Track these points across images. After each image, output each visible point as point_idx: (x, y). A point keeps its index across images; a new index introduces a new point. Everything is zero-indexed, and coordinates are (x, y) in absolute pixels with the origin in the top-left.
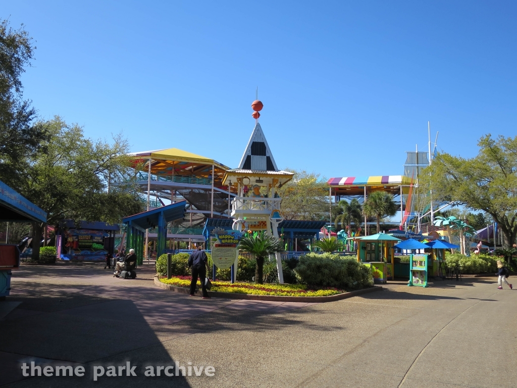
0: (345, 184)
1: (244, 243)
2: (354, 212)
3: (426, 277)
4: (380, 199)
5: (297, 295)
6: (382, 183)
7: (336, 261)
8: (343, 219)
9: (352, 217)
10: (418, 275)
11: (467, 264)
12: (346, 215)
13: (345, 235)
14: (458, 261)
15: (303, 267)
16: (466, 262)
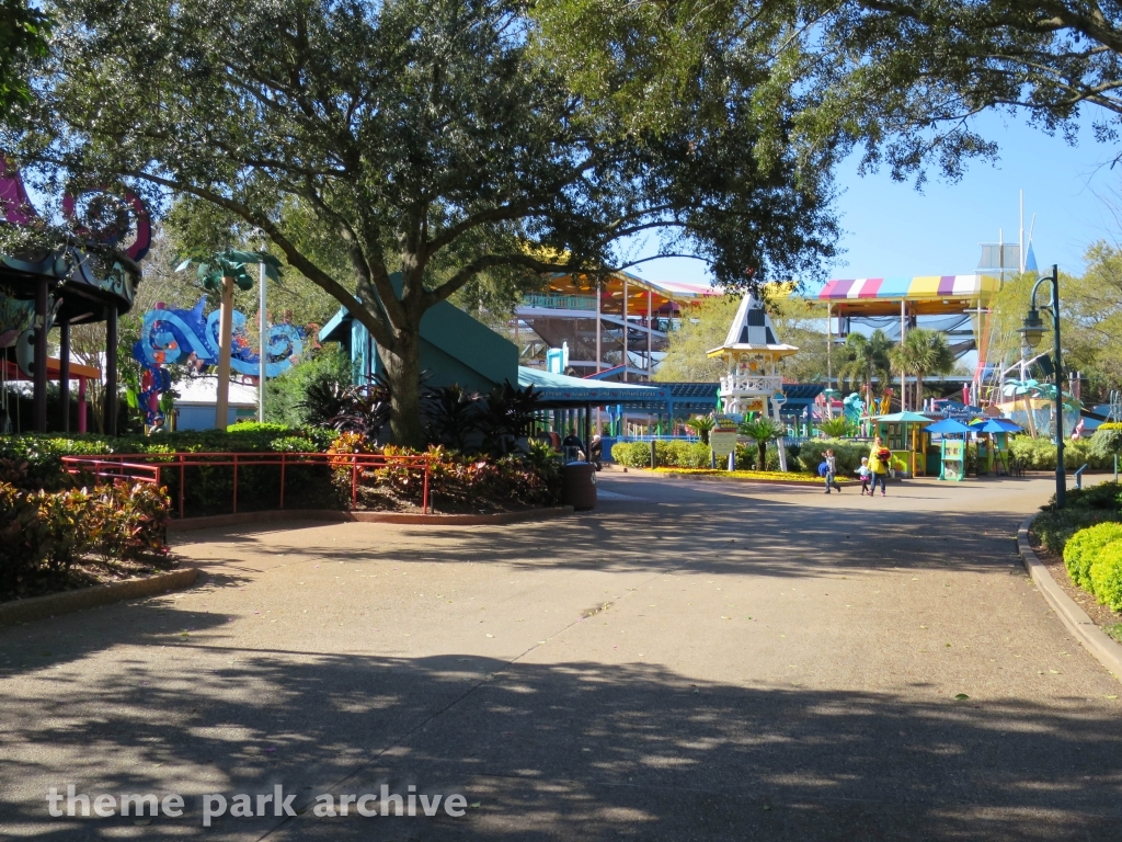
0: (861, 296)
1: (745, 427)
2: (878, 354)
3: (961, 468)
4: (924, 344)
5: (808, 480)
6: (939, 293)
7: (846, 448)
8: (855, 370)
9: (873, 366)
10: (952, 466)
11: (1046, 455)
12: (861, 363)
13: (858, 404)
14: (1032, 451)
15: (808, 454)
16: (1045, 452)
